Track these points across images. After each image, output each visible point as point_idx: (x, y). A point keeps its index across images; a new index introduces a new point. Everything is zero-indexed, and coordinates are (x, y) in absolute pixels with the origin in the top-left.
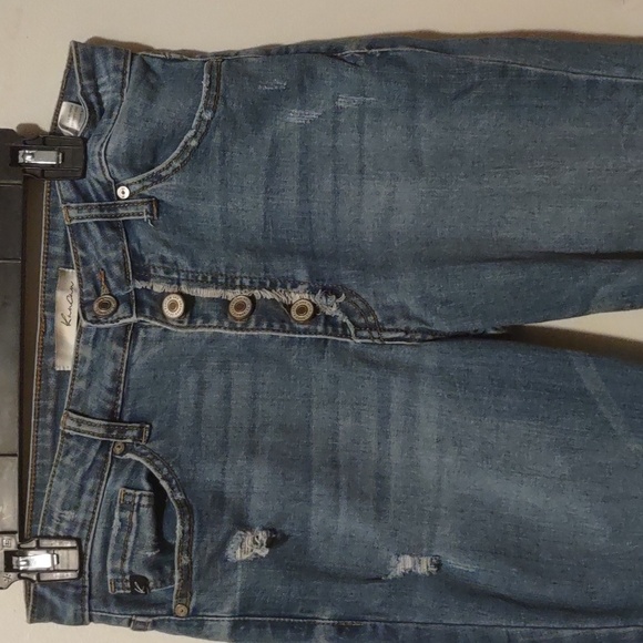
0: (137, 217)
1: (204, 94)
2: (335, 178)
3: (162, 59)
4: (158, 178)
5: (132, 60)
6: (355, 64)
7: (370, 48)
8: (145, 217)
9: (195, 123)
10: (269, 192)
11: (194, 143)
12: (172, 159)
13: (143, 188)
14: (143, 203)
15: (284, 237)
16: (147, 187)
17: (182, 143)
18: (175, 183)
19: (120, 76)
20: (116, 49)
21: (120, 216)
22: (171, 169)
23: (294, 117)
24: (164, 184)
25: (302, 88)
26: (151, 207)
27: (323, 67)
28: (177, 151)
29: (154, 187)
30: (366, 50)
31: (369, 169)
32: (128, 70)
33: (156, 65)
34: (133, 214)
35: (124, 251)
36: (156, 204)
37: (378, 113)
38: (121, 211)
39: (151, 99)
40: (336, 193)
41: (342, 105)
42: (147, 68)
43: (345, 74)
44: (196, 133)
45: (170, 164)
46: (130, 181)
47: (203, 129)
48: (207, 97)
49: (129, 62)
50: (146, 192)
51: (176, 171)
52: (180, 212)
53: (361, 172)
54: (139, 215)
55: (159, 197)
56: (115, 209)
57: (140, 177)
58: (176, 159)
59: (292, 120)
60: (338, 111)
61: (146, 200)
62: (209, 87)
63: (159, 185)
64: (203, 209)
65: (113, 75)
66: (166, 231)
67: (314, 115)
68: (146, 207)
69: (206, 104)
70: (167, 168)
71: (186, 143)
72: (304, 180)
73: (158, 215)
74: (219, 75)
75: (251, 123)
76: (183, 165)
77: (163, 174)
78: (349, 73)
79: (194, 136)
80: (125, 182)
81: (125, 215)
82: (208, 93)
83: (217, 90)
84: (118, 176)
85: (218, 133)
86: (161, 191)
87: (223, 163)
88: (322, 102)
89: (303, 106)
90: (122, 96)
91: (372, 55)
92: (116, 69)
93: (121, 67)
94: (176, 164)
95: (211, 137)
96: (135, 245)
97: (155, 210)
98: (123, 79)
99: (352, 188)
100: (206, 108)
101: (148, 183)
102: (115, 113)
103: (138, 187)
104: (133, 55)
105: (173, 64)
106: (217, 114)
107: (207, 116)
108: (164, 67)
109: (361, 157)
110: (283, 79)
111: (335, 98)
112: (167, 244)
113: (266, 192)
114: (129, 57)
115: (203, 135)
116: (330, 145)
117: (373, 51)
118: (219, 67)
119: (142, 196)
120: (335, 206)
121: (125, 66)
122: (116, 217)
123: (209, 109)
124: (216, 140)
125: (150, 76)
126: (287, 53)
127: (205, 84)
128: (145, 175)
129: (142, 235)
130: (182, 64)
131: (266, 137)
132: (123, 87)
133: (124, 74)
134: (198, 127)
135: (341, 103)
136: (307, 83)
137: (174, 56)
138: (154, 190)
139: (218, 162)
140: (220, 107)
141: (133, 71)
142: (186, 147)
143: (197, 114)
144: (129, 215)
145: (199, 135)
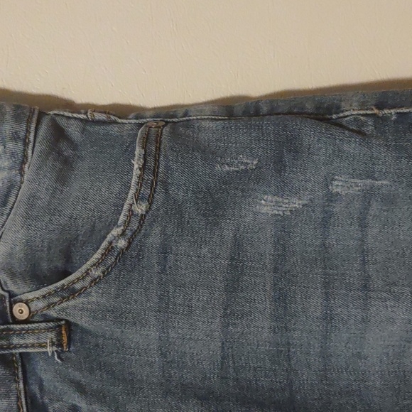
0: (37, 350)
1: (134, 180)
2: (327, 296)
3: (81, 120)
4: (71, 292)
5: (38, 123)
6: (359, 133)
7: (380, 106)
8: (49, 349)
9: (122, 218)
10: (229, 315)
11: (122, 243)
12: (90, 265)
13: (49, 306)
14: (48, 330)
15: (250, 376)
16: (55, 304)
17: (105, 244)
18: (94, 299)
19: (20, 147)
20: (17, 107)
21: (15, 347)
22: (89, 279)
23: (267, 205)
24: (78, 301)
25: (280, 167)
26: (59, 334)
27: (312, 136)
28: (97, 255)
29: (64, 305)
30: (376, 111)
31: (378, 283)
32: (32, 138)
33: (73, 130)
34: (33, 346)
35: (18, 398)
36: (67, 331)
37: (390, 200)
38: (15, 340)
39: (62, 179)
40: (328, 318)
41: (339, 190)
42: (59, 133)
43: (346, 147)
44: (124, 232)
45: (87, 273)
46: (30, 296)
47: (135, 225)
48: (139, 184)
49: (33, 126)
50: (53, 313)
51: (95, 281)
52: (100, 341)
53: (365, 287)
54: (41, 346)
55: (71, 319)
56: (7, 337)
57: (44, 291)
58: (96, 265)
59: (264, 210)
60: (331, 198)
61: (51, 324)
62: (143, 169)
63: (72, 303)
64: (134, 336)
65: (10, 145)
66: (80, 370)
67: (297, 203)
68: (51, 335)
69: (138, 192)
70: (83, 278)
71: (110, 243)
72: (281, 299)
73: (69, 345)
74: (158, 149)
75: (204, 215)
76: (106, 273)
77: (78, 286)
78: (352, 146)
79: (123, 234)
80: (24, 297)
81: (21, 346)
82: (140, 177)
83: (155, 173)
84: (12, 288)
85: (157, 230)
86: (75, 311)
87: (163, 271)
88: (309, 185)
89: (280, 192)
90: (22, 176)
91: (385, 119)
92: (15, 137)
93: (22, 134)
94: (97, 273)
95: (146, 236)
96: (35, 388)
97: (65, 339)
98: (25, 150)
99: (353, 312)
100: (138, 198)
101: (56, 299)
102: (12, 199)
103: (41, 304)
104: (41, 115)
105: (97, 128)
106: (154, 206)
107: (140, 209)
108: (83, 131)
109: (364, 263)
110: (253, 156)
111: (328, 181)
112: (80, 388)
113: (225, 316)
114: (35, 119)
115: (135, 233)
116: (318, 242)
117: (386, 111)
118: (159, 136)
119: (47, 319)
120: (325, 338)
121: (28, 131)
122: (9, 348)
123: (142, 199)
124: (154, 239)
125: (63, 145)
126: (257, 113)
127: (137, 164)
128: (52, 287)
129: (46, 374)
130: (109, 128)
131: (226, 233)
132: (23, 162)
133: (26, 144)
134: (127, 224)
135: (337, 187)
136: (287, 158)
137: (99, 116)
138: (63, 309)
139: (157, 269)
140: (159, 197)
141: (38, 139)
142: (110, 249)
143: (126, 207)
144: (26, 347)
145: (129, 233)
